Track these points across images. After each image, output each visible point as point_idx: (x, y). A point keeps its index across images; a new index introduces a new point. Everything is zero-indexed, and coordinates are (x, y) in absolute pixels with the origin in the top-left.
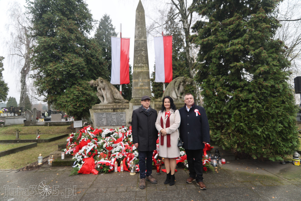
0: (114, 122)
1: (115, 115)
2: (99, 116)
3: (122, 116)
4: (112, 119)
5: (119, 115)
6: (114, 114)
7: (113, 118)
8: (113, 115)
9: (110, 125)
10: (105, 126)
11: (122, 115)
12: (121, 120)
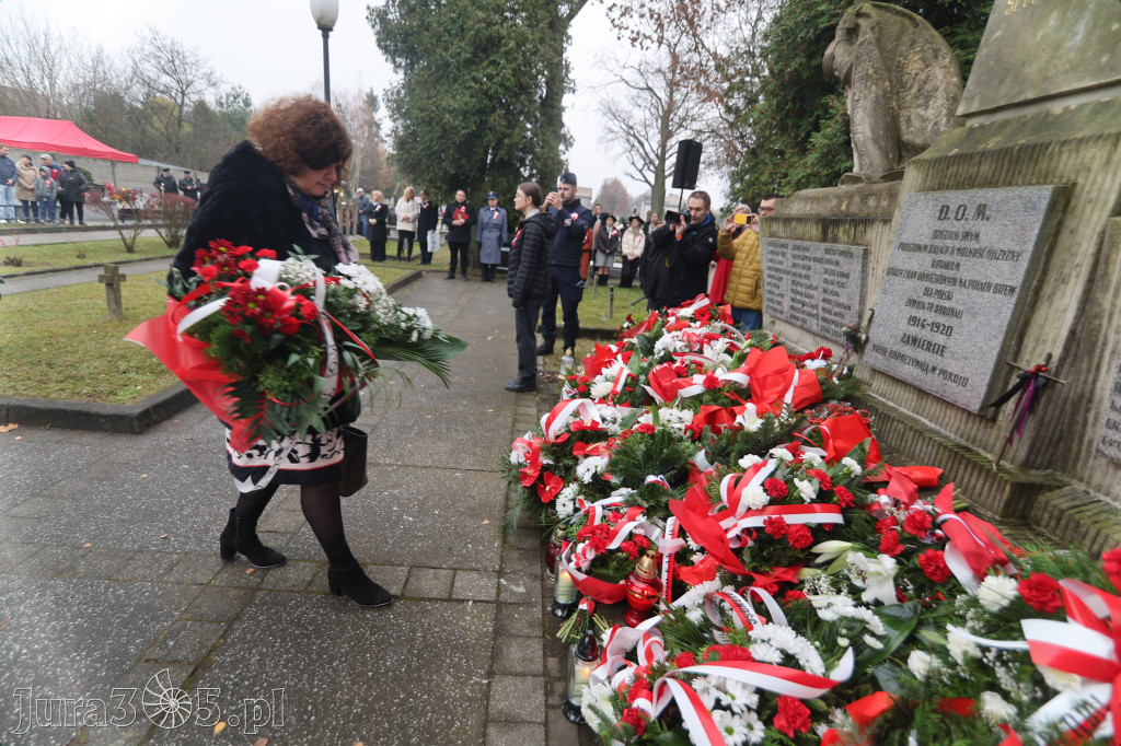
0: (815, 312)
1: (820, 261)
2: (774, 257)
3: (847, 276)
4: (810, 287)
5: (837, 264)
6: (818, 255)
7: (815, 284)
8: (815, 260)
9: (799, 323)
10: (788, 322)
11: (845, 269)
12: (839, 305)
